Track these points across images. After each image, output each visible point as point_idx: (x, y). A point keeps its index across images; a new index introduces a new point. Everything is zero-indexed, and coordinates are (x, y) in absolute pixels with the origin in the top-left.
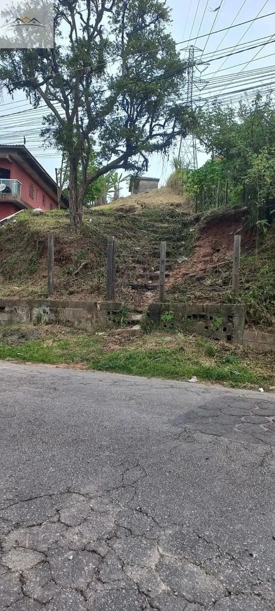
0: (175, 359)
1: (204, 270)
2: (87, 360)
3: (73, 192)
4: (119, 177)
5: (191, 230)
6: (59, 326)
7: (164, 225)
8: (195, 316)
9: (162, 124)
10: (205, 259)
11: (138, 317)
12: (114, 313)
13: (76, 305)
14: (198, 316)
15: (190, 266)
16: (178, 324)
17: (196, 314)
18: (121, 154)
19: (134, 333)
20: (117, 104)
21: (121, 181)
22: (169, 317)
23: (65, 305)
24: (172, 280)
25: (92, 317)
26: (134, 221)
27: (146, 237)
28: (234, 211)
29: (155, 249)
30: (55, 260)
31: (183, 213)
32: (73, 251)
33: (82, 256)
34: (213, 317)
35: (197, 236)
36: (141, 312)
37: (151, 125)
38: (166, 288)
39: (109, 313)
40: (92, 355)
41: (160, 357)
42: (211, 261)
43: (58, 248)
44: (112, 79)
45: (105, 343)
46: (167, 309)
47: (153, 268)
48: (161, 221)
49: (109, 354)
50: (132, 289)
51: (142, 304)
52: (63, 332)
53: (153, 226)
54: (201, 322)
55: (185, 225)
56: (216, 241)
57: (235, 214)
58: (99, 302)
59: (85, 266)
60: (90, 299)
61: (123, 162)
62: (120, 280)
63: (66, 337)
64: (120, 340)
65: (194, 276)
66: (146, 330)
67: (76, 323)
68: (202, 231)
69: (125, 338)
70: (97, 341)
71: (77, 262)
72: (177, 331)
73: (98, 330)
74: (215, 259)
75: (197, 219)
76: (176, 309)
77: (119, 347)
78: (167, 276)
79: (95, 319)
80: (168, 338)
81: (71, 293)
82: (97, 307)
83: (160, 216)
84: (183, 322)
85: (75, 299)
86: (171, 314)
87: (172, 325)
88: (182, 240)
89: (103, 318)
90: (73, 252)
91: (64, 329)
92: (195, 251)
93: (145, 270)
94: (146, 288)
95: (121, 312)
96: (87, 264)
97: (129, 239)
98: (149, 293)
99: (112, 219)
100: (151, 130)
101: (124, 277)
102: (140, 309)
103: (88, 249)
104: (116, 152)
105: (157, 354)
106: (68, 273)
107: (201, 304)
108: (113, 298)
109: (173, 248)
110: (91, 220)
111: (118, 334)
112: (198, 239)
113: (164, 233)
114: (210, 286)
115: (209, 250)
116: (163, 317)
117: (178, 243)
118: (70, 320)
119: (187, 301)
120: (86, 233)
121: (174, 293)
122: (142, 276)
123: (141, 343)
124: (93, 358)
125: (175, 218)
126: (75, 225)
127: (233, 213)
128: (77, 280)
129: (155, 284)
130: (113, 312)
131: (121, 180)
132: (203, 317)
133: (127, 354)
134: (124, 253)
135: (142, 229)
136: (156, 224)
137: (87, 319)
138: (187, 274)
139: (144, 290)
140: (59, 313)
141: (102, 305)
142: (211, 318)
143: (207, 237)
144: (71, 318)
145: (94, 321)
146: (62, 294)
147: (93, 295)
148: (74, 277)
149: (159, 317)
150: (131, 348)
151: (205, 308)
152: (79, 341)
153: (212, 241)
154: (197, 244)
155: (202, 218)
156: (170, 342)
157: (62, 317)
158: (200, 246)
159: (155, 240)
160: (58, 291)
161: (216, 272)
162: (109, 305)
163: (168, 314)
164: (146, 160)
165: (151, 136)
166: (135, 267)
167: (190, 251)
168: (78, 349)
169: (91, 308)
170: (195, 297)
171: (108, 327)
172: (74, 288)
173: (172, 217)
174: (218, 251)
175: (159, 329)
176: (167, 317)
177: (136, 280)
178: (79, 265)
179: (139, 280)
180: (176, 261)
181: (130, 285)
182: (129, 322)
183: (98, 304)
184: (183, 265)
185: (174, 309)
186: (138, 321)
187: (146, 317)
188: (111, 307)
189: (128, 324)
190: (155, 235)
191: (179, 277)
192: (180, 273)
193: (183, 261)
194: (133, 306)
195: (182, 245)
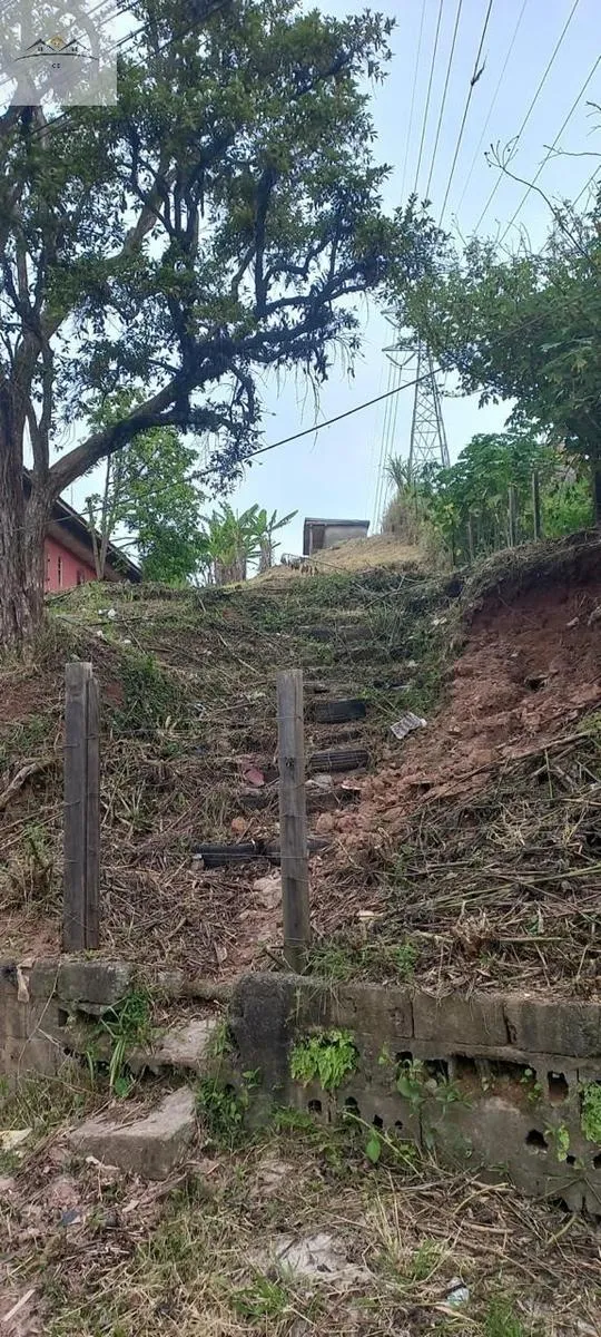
1: (493, 772)
4: (269, 520)
5: (436, 622)
7: (353, 613)
8: (465, 1063)
10: (488, 720)
11: (193, 1040)
12: (88, 1019)
14: (483, 1065)
15: (437, 749)
16: (377, 1103)
17: (470, 1051)
21: (275, 528)
22: (331, 1063)
24: (366, 813)
27: (292, 653)
28: (571, 548)
29: (318, 691)
34: (570, 1079)
35: (458, 637)
36: (210, 1005)
39: (64, 1015)
42: (516, 727)
46: (319, 1010)
48: (344, 604)
51: (223, 954)
53: (316, 617)
54: (499, 1103)
55: (418, 608)
56: (522, 653)
57: (577, 562)
58: (29, 961)
61: (173, 404)
65: (453, 799)
68: (473, 620)
72: (372, 1150)
74: (532, 722)
75: (454, 588)
76: (363, 1016)
78: (350, 796)
79: (9, 1044)
82: (16, 985)
83: (339, 589)
86: (337, 1045)
87: (351, 1103)
88: (408, 657)
89: (40, 1042)
92: (453, 692)
94: (262, 856)
95: (114, 1016)
96: (39, 772)
97: (234, 666)
100: (262, 287)
102: (209, 986)
103: (56, 714)
107: (497, 995)
108: (90, 938)
109: (378, 685)
110: (112, 613)
111: (74, 1169)
112: (460, 649)
113: (350, 638)
114: (527, 856)
115: (504, 686)
116: (300, 1063)
117: (396, 667)
119: (420, 966)
122: (253, 804)
125: (389, 590)
126: (16, 629)
127: (571, 557)
130: (80, 1014)
131: (274, 525)
132: (509, 1068)
134: (208, 715)
135: (279, 630)
136: (326, 612)
138: (426, 787)
139: (255, 866)
141: (38, 976)
142: (558, 1085)
143: (490, 641)
145: (6, 1054)
149: (283, 1053)
151: (515, 1021)
153: (510, 651)
154: (459, 665)
155: (469, 582)
158: (468, 674)
159: (320, 661)
161: (543, 778)
162: (63, 979)
163: (323, 1045)
164: (249, 386)
165: (263, 309)
166: (234, 767)
167: (436, 693)
170: (459, 946)
173: (378, 589)
174: (535, 685)
176: (320, 1061)
177: (228, 820)
179: (238, 822)
180: (387, 735)
181: (196, 850)
182: (147, 1068)
183: (19, 972)
184: (413, 749)
185: (354, 1015)
186: (188, 1069)
187: (225, 1050)
188: (71, 987)
189: (146, 1076)
190: (320, 646)
191: (393, 803)
192: (400, 783)
193: (410, 732)
194: (178, 975)
195: (409, 674)
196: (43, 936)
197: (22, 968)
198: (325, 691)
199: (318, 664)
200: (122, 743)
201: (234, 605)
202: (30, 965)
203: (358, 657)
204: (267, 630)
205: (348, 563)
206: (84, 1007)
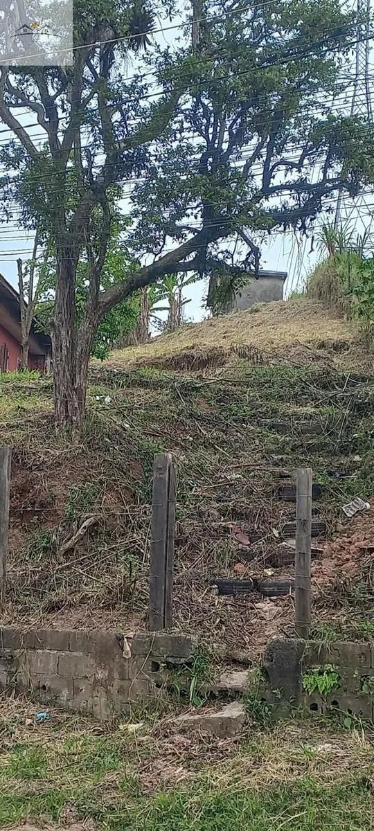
0: (345, 817)
2: (95, 815)
3: (63, 333)
6: (16, 703)
9: (296, 161)
11: (238, 678)
12: (171, 667)
13: (66, 643)
16: (350, 702)
18: (190, 236)
19: (225, 727)
20: (181, 117)
21: (187, 283)
22: (326, 682)
23: (34, 641)
24: (328, 565)
25: (111, 678)
26: (224, 398)
27: (257, 442)
29: (282, 476)
30: (12, 513)
31: (353, 376)
32: (62, 488)
33: (85, 501)
36: (245, 664)
37: (266, 165)
38: (314, 591)
39: (156, 667)
40: (109, 798)
41: (302, 809)
43: (20, 480)
44: (166, 55)
45: (146, 760)
46: (319, 656)
47: (275, 532)
48: (297, 399)
49: (159, 796)
50: (221, 593)
51: (247, 639)
52: (29, 721)
53: (275, 412)
55: (362, 410)
58: (131, 634)
59: (93, 530)
60: (106, 626)
61: (193, 254)
62: (185, 569)
63: (36, 738)
64: (187, 749)
66: (260, 717)
67: (65, 692)
69: (201, 742)
70: (124, 753)
71: (71, 519)
72: (347, 722)
73: (124, 717)
76: (344, 658)
77: (185, 774)
78: (316, 554)
79: (117, 683)
80: (324, 748)
81: (53, 608)
82: (122, 649)
83: (292, 386)
84: (363, 697)
85: (62, 624)
86: (329, 673)
87: (335, 703)
88: (353, 451)
89: (140, 682)
90: (58, 491)
91: (32, 710)
93: (253, 536)
94: (258, 588)
95: (189, 664)
96: (96, 524)
97: (211, 451)
98: (266, 606)
99: (163, 396)
100: (268, 176)
101: (198, 559)
102: (242, 655)
103: (101, 483)
104: (177, 233)
105: (293, 798)
106: (45, 549)
108: (167, 623)
109: (331, 474)
110: (108, 399)
111: (183, 731)
113: (303, 432)
116: (307, 681)
117: (344, 460)
118: (47, 684)
120: (95, 438)
121: (337, 605)
122: (247, 556)
123: (247, 760)
124: (111, 809)
125: (334, 388)
126: (67, 417)
128: (68, 568)
129: (283, 579)
130: (168, 663)
133: (210, 797)
135: (244, 421)
136: (282, 407)
137: (96, 682)
139: (253, 595)
140: (18, 665)
141: (137, 643)
144: (52, 680)
145: (114, 690)
146: (26, 610)
147: (112, 614)
148: (62, 559)
149: (297, 681)
150: (220, 777)
152: (73, 750)
156: (332, 759)
157: (24, 674)
159: (281, 451)
160: (17, 602)
162: (154, 642)
163: (321, 673)
164: (255, 251)
165: (267, 191)
166: (226, 530)
168: (69, 777)
169: (108, 651)
171: (153, 706)
172: (62, 593)
173: (325, 387)
175: (299, 716)
176: (319, 681)
177: (231, 566)
178: (74, 526)
179: (238, 567)
180: (340, 513)
181: (213, 583)
182: (212, 692)
183: (125, 640)
184: (360, 525)
185: (338, 658)
186: (237, 692)
187: (261, 680)
188: (162, 648)
189: (212, 696)
190: (281, 438)
191: (348, 560)
192: (352, 547)
193: (358, 511)
194: (224, 646)
195: (354, 467)
196: (134, 623)
197: (127, 638)
198: (289, 476)
199: (278, 453)
200: (145, 507)
201: (205, 397)
202: (132, 636)
203: (311, 449)
204: (235, 421)
205: (274, 335)
206: (170, 660)
